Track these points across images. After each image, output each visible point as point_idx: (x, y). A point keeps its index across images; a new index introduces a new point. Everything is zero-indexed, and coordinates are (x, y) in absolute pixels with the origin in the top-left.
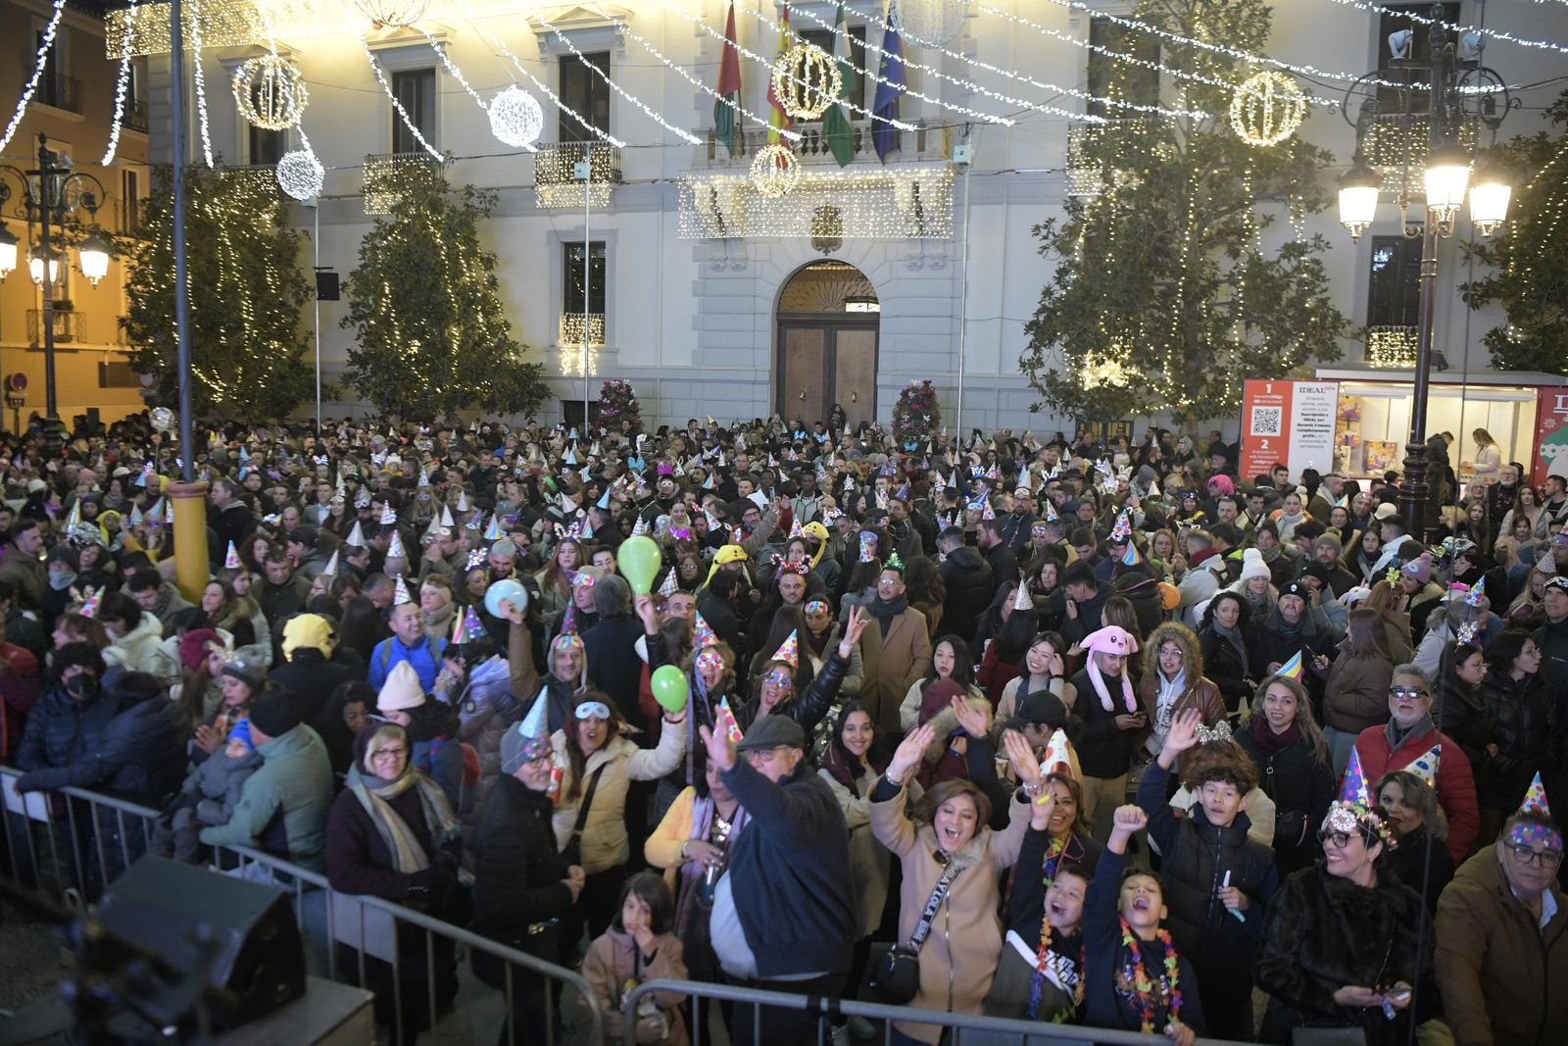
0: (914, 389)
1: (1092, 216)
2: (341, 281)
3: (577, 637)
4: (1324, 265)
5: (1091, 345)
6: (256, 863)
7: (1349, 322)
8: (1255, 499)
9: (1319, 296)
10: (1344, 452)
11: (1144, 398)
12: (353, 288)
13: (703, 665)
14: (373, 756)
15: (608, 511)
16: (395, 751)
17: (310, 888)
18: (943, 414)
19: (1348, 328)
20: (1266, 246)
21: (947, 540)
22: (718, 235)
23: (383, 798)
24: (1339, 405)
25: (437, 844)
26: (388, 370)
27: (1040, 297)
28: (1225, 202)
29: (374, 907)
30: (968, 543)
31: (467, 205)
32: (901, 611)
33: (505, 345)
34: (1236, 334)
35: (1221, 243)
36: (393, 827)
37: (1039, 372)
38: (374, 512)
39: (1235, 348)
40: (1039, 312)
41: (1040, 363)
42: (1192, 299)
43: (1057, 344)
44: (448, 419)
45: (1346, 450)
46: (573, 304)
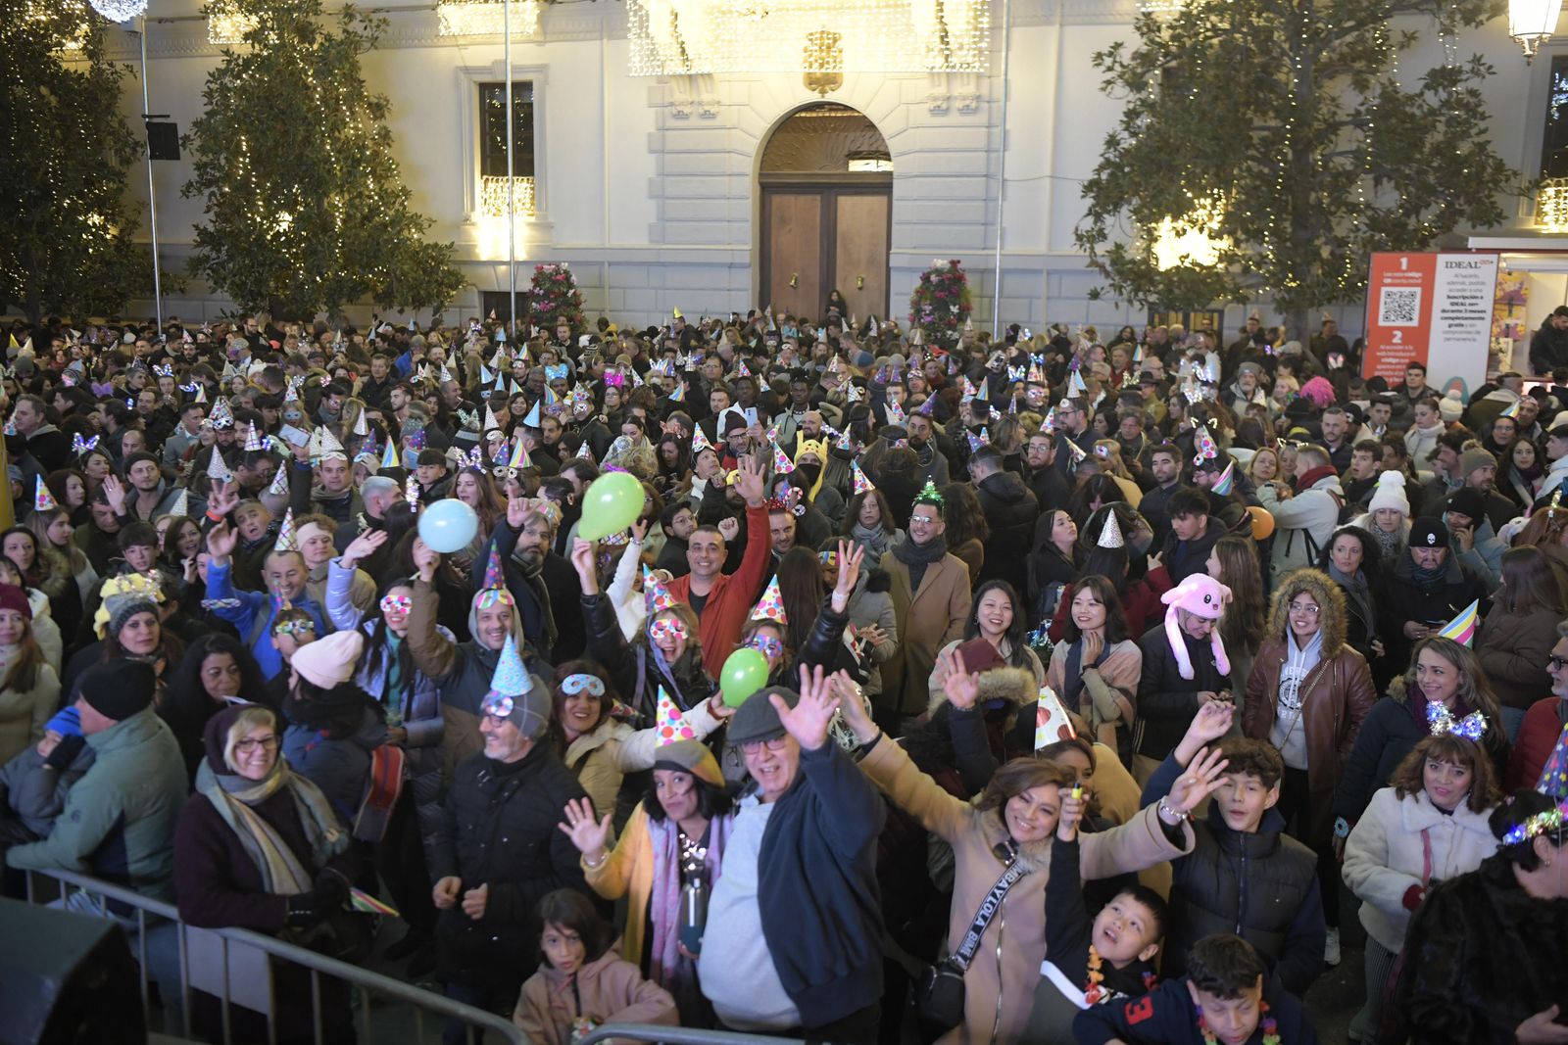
0: (938, 272)
1: (1173, 38)
2: (181, 134)
3: (505, 591)
4: (1483, 97)
5: (1169, 210)
6: (83, 891)
7: (1515, 174)
8: (1379, 406)
9: (1476, 140)
10: (1503, 346)
11: (1239, 280)
12: (197, 143)
13: (660, 636)
14: (235, 748)
15: (540, 430)
16: (263, 742)
17: (157, 922)
18: (975, 302)
19: (1514, 182)
20: (1406, 73)
21: (979, 463)
22: (681, 70)
23: (246, 803)
24: (1498, 284)
25: (321, 859)
26: (249, 253)
27: (1102, 148)
28: (1351, 15)
29: (243, 942)
30: (1008, 468)
31: (345, 31)
32: (938, 558)
33: (402, 220)
34: (1360, 193)
35: (1344, 72)
36: (262, 840)
37: (1101, 248)
38: (238, 435)
39: (1360, 212)
40: (1101, 168)
41: (1102, 235)
42: (1303, 147)
43: (1125, 210)
44: (331, 317)
45: (1507, 343)
46: (493, 165)
